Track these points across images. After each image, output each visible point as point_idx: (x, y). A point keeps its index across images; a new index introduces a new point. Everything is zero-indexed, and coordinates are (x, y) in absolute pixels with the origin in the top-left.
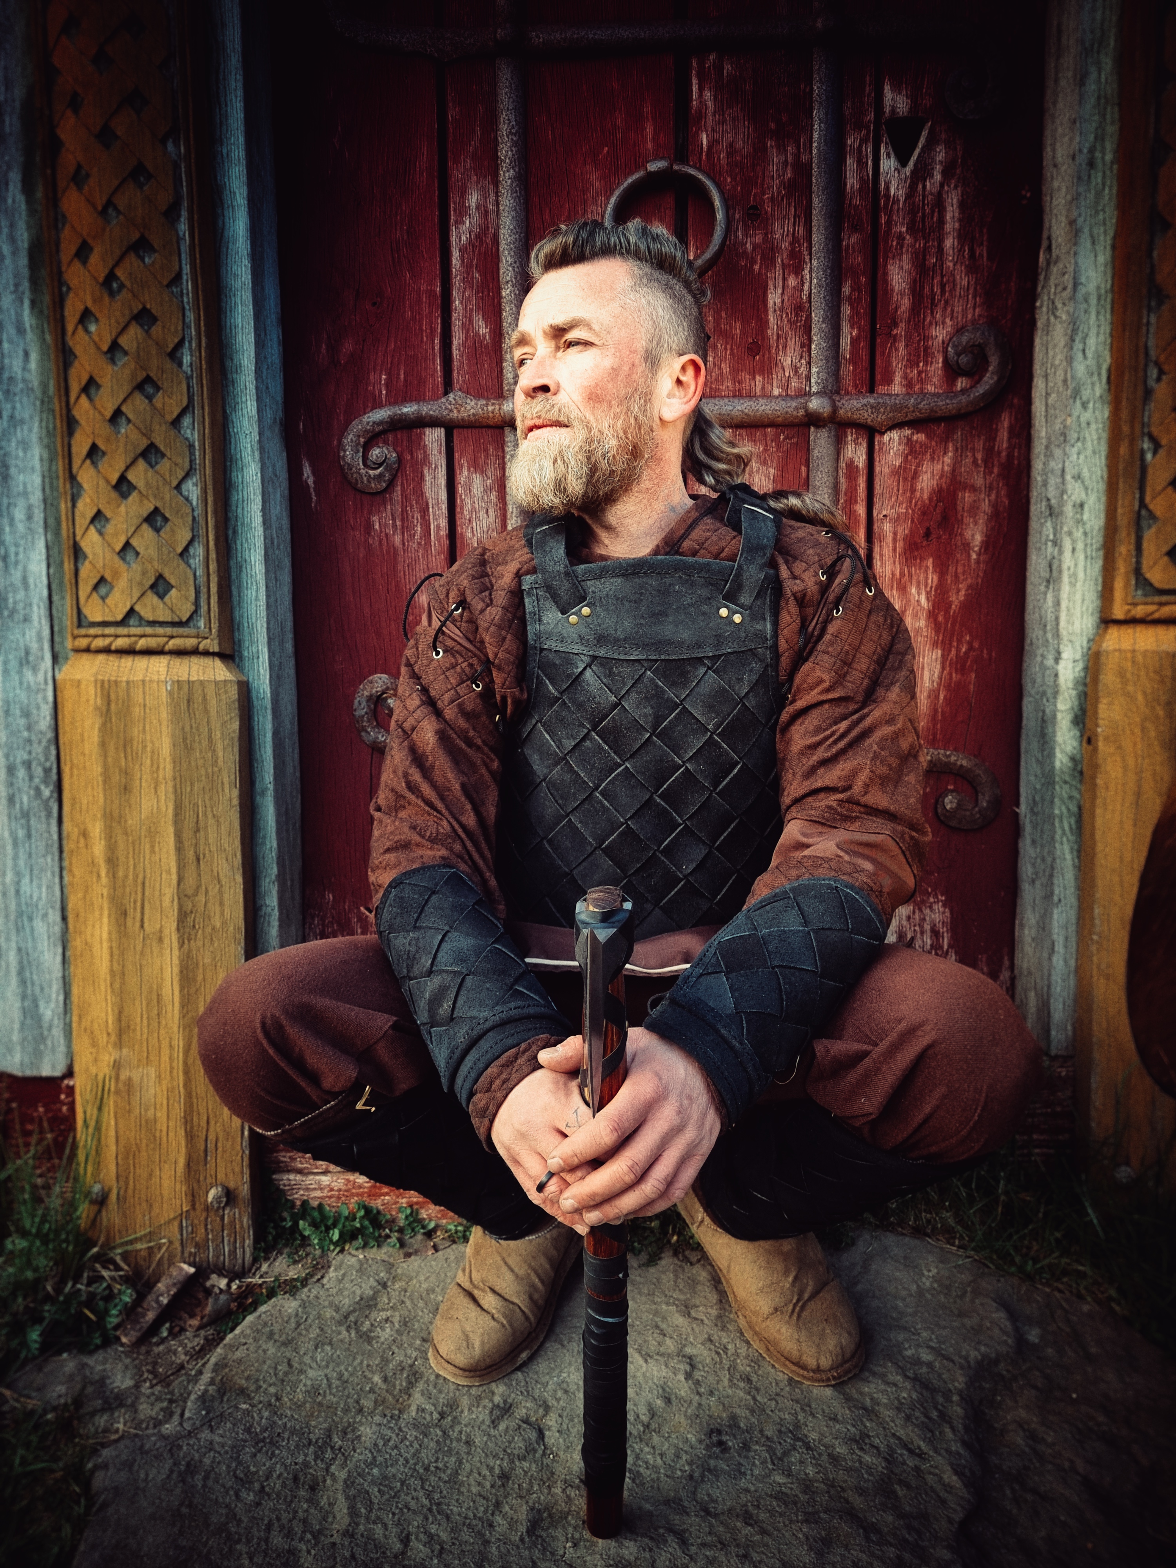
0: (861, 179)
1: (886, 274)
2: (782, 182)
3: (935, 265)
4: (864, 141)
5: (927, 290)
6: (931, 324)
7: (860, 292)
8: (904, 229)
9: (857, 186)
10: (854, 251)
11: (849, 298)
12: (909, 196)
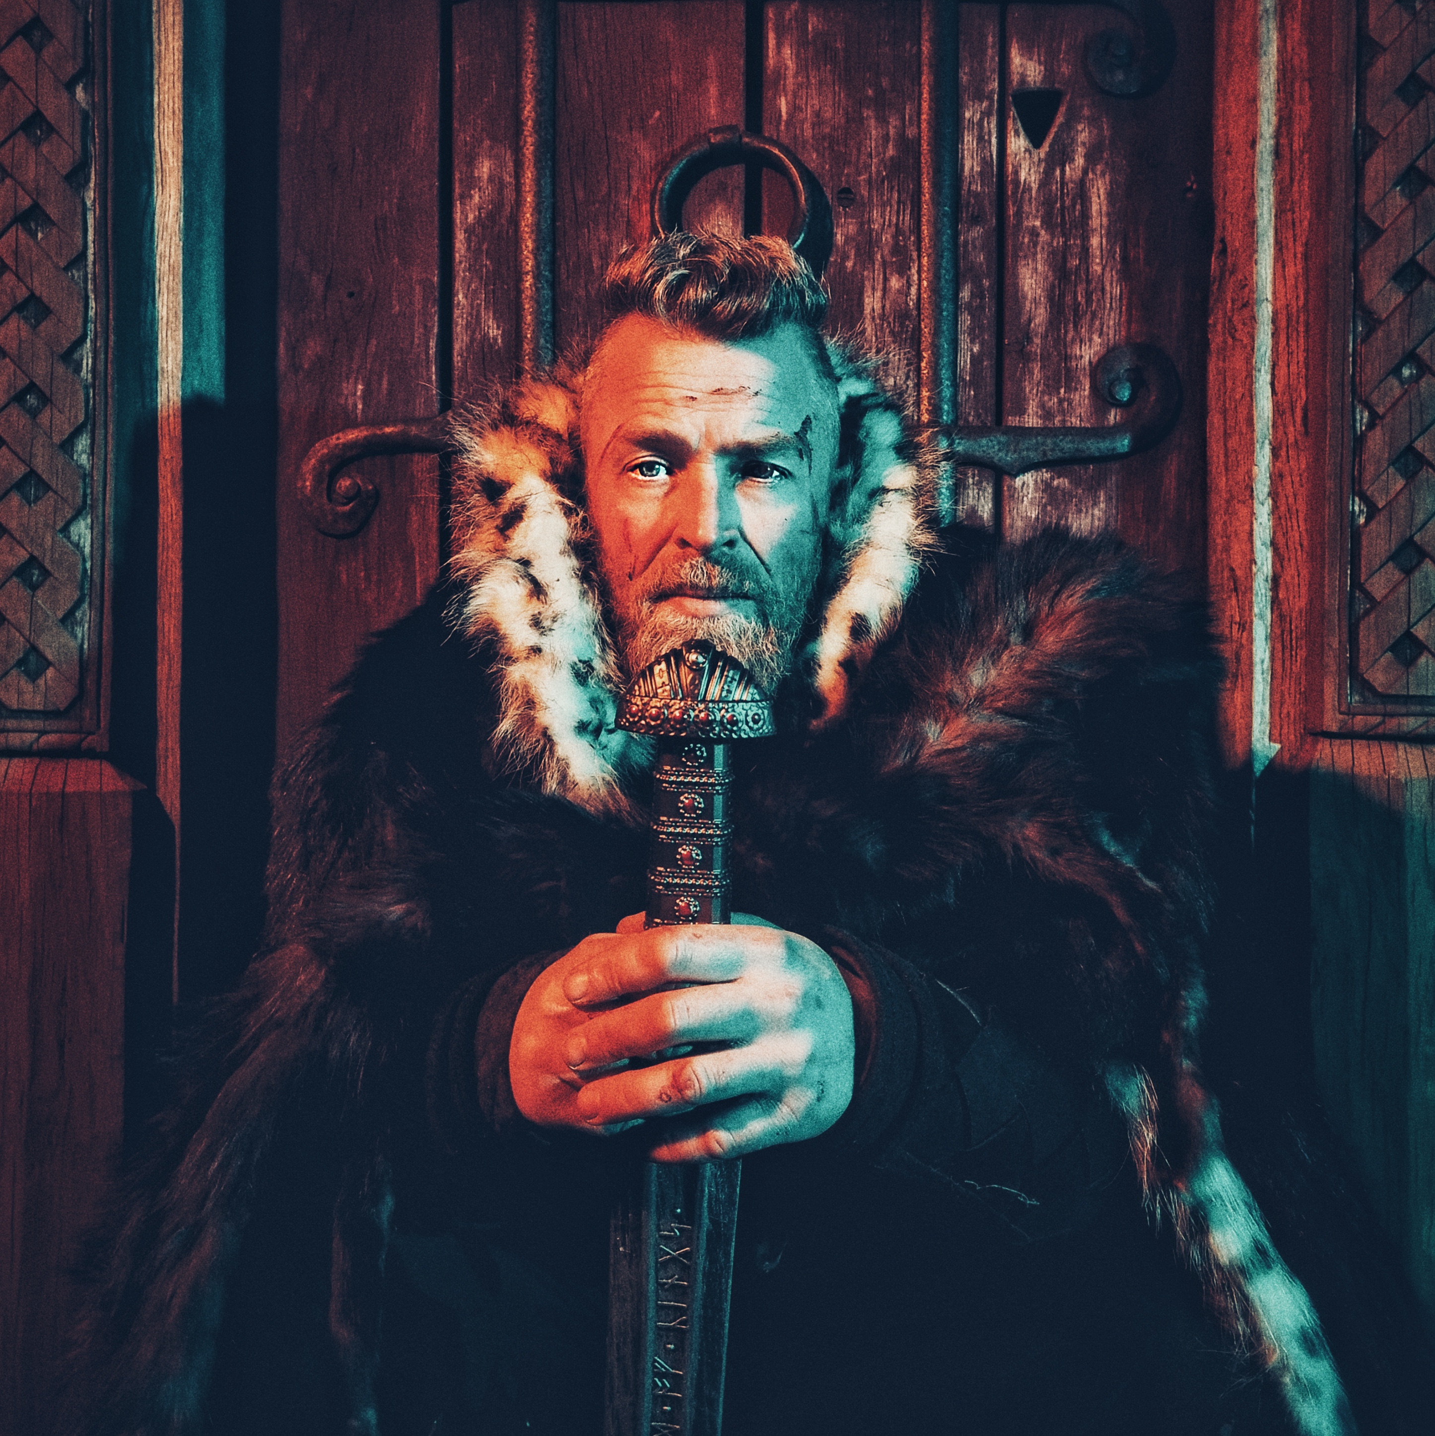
0: (983, 159)
1: (1016, 275)
2: (882, 161)
3: (1078, 268)
4: (987, 114)
5: (1068, 299)
6: (1073, 341)
7: (982, 298)
8: (1038, 223)
9: (977, 169)
10: (974, 247)
11: (969, 307)
12: (1045, 183)
